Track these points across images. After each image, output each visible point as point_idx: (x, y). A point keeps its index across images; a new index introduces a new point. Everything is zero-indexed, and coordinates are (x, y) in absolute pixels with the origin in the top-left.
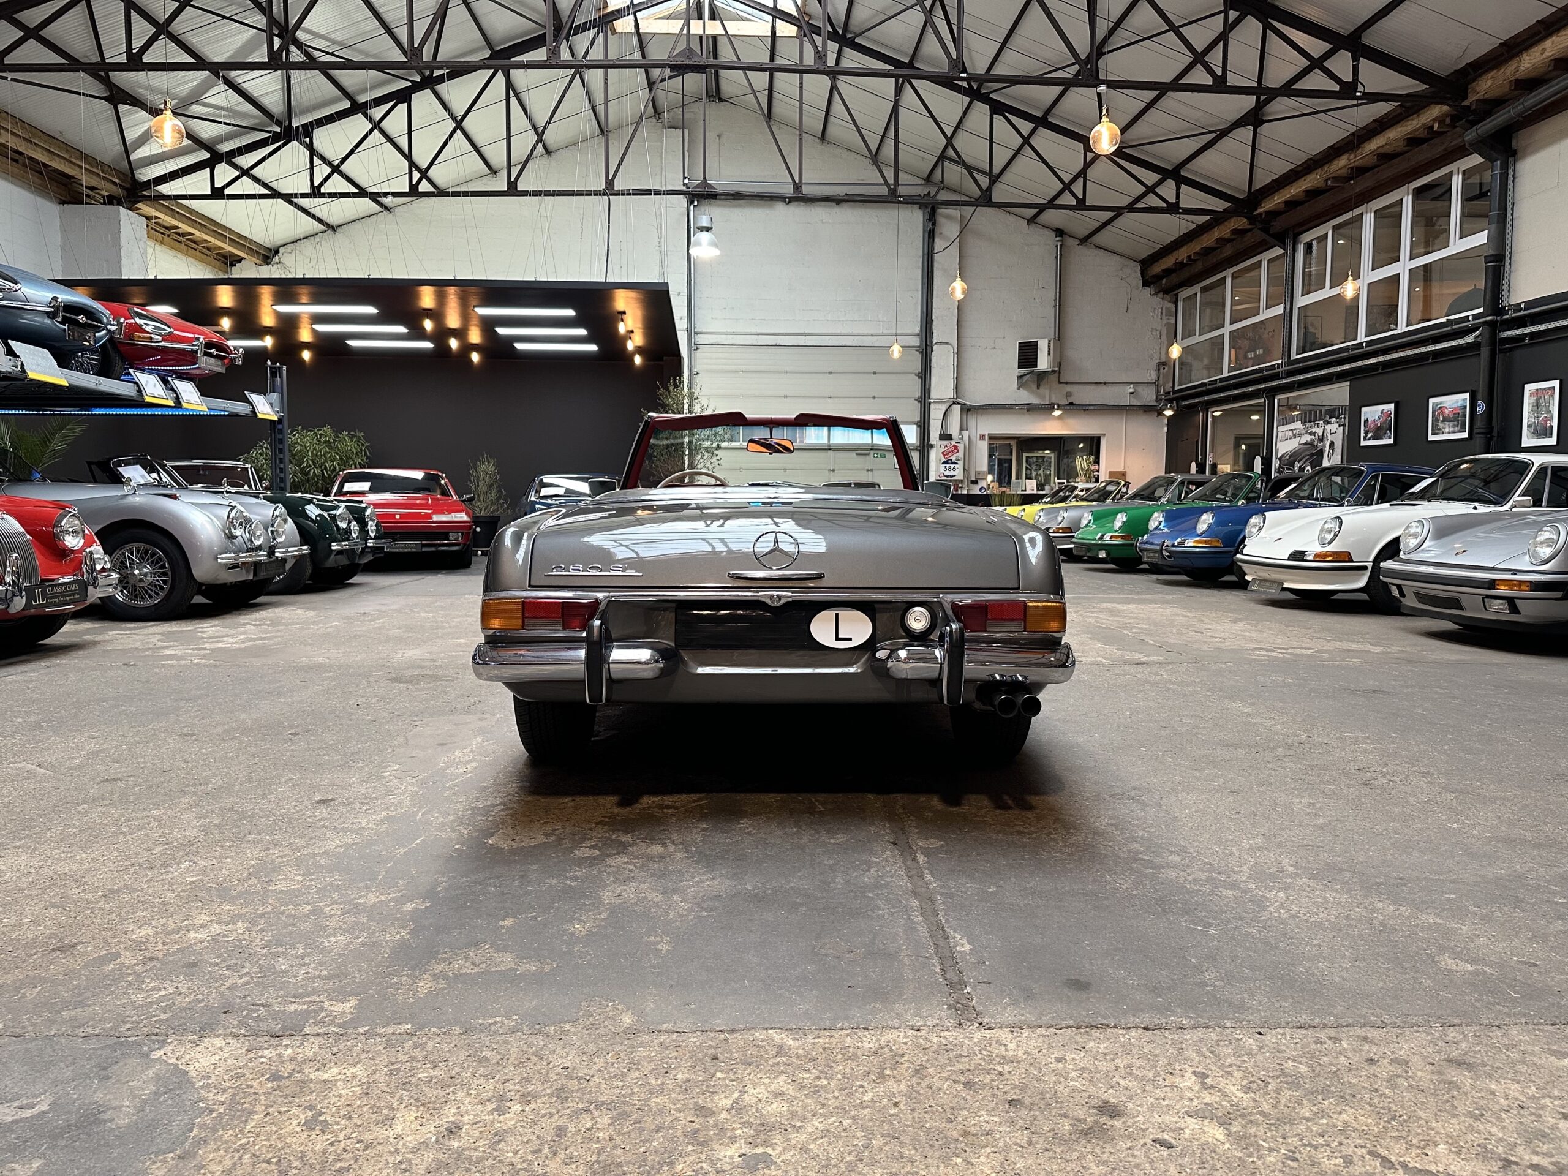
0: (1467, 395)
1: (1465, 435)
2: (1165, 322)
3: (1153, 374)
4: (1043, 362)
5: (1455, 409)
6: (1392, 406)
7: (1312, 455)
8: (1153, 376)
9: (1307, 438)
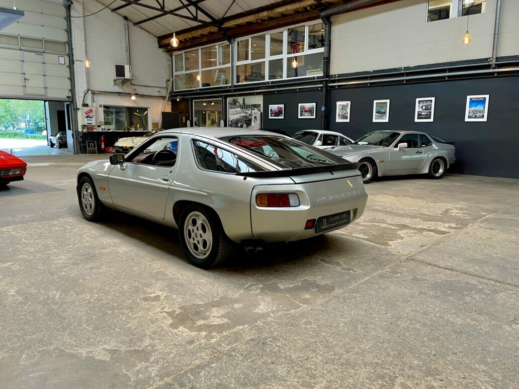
0: (315, 104)
1: (314, 117)
2: (168, 63)
3: (165, 84)
4: (127, 75)
5: (309, 108)
6: (282, 106)
7: (246, 121)
8: (164, 85)
9: (244, 114)
